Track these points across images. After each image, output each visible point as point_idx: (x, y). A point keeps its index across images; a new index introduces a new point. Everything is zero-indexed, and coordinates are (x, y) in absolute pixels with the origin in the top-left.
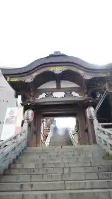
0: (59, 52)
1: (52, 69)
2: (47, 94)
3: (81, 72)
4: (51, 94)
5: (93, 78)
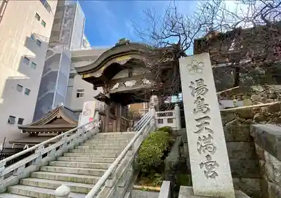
1: (117, 60)
2: (120, 84)
4: (124, 83)
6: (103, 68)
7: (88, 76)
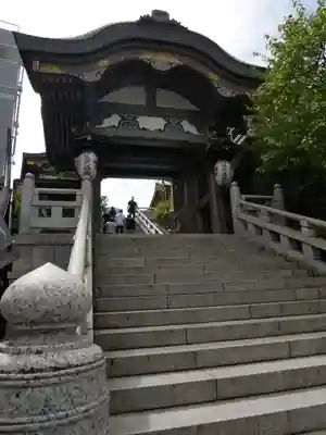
0: (165, 14)
1: (147, 56)
2: (123, 118)
3: (213, 77)
4: (134, 119)
5: (238, 96)
6: (105, 63)
7: (56, 70)
